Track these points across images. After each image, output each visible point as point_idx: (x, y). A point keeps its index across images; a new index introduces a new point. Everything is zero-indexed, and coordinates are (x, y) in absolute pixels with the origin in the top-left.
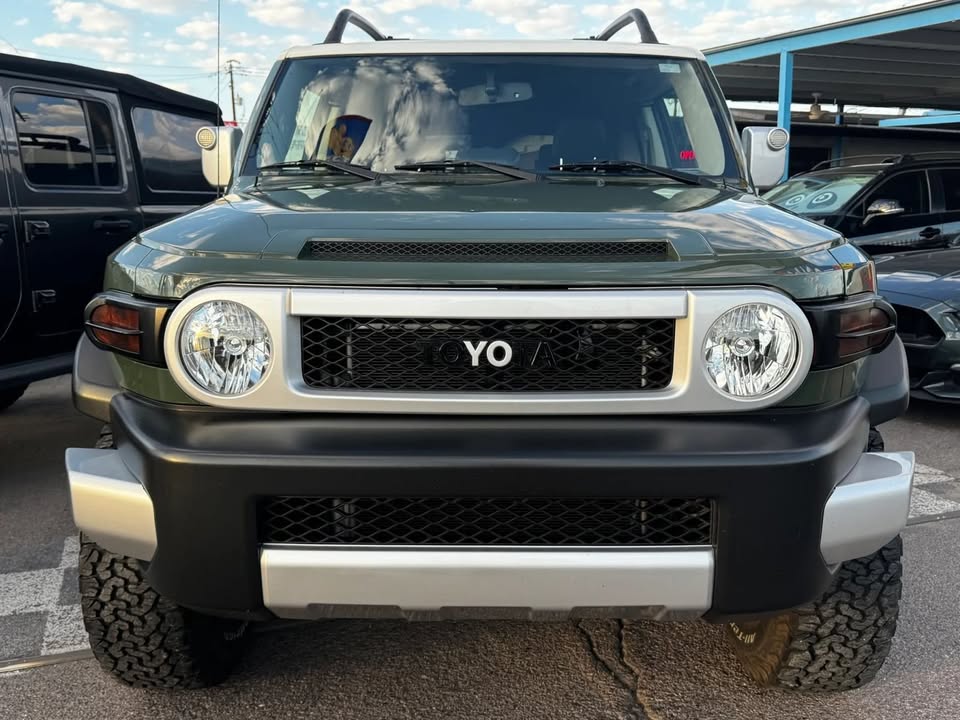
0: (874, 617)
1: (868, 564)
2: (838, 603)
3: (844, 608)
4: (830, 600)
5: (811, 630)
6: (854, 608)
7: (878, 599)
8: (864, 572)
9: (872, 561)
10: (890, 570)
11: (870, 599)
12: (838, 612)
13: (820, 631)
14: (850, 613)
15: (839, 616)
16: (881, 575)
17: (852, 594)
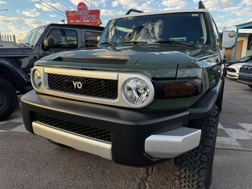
0: (197, 177)
1: (196, 161)
2: (186, 170)
3: (187, 172)
4: (183, 168)
5: (178, 175)
6: (190, 172)
7: (198, 172)
8: (194, 163)
9: (197, 160)
10: (203, 165)
11: (195, 171)
12: (186, 172)
13: (181, 176)
14: (189, 174)
15: (186, 173)
16: (199, 166)
17: (190, 169)
